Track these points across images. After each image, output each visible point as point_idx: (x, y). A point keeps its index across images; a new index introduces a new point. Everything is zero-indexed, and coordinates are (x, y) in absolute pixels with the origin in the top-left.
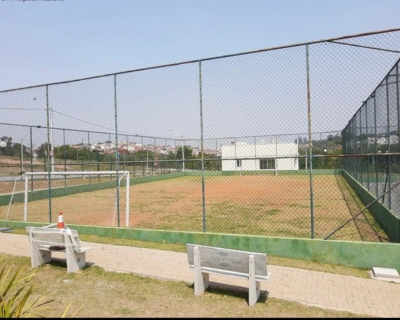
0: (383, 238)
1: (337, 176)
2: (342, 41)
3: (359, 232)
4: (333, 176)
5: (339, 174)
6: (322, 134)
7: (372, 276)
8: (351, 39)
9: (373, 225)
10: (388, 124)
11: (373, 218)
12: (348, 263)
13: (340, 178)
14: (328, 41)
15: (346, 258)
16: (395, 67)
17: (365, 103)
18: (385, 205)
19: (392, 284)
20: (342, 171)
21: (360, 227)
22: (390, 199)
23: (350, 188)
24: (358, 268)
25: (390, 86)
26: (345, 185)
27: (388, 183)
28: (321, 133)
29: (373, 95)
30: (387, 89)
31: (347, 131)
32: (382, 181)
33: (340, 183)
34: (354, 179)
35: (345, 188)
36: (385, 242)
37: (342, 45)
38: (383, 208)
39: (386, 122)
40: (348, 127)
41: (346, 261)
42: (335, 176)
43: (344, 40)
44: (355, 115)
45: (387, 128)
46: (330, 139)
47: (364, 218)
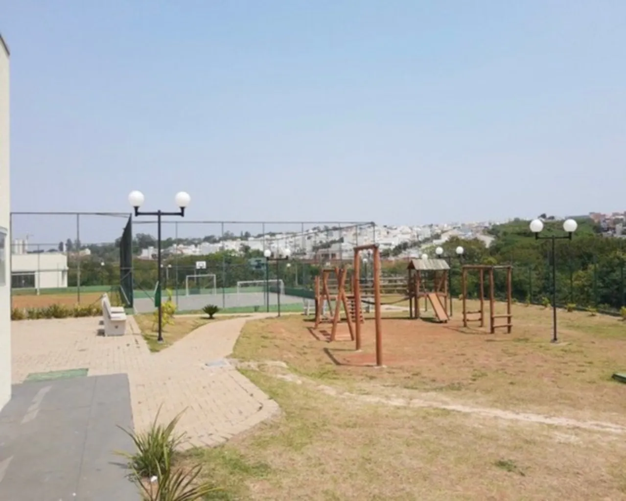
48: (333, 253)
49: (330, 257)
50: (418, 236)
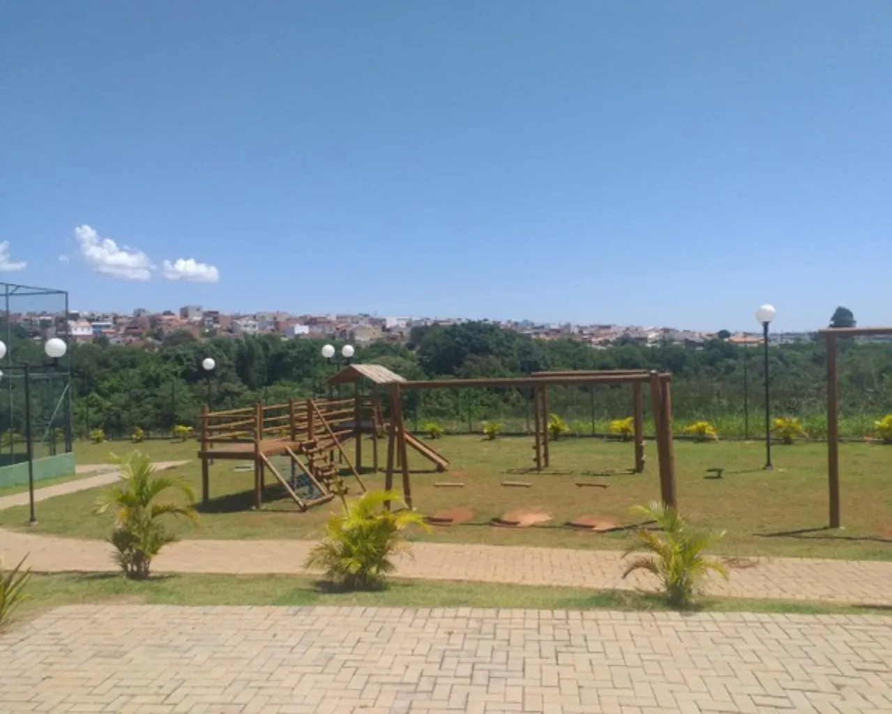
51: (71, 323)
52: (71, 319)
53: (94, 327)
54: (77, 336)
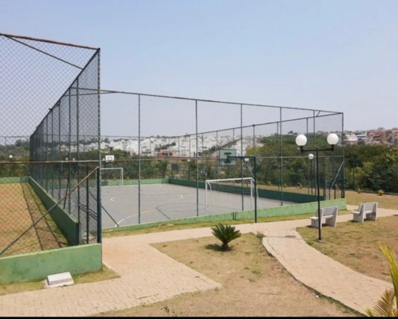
0: (62, 243)
1: (23, 184)
2: (22, 40)
3: (40, 242)
4: (19, 184)
5: (25, 182)
6: (7, 138)
7: (47, 285)
8: (31, 42)
9: (54, 232)
10: (70, 133)
11: (55, 224)
12: (23, 278)
13: (26, 186)
14: (6, 36)
15: (20, 273)
16: (76, 82)
17: (51, 110)
18: (66, 211)
19: (64, 287)
20: (30, 178)
21: (41, 236)
22: (70, 204)
23: (36, 196)
24: (33, 281)
25: (72, 97)
26: (31, 194)
27: (68, 189)
28: (5, 137)
29: (58, 104)
30: (70, 100)
31: (35, 136)
32: (64, 188)
33: (26, 192)
34: (40, 187)
35: (31, 197)
36: (65, 247)
37: (22, 45)
38: (64, 213)
39: (68, 131)
40: (36, 133)
41: (20, 277)
42: (21, 184)
43: (24, 40)
44: (42, 122)
45: (68, 136)
46: (19, 144)
47: (46, 226)
48: (171, 152)
49: (169, 155)
50: (221, 142)
51: (348, 135)
52: (348, 134)
53: (358, 137)
54: (350, 142)
